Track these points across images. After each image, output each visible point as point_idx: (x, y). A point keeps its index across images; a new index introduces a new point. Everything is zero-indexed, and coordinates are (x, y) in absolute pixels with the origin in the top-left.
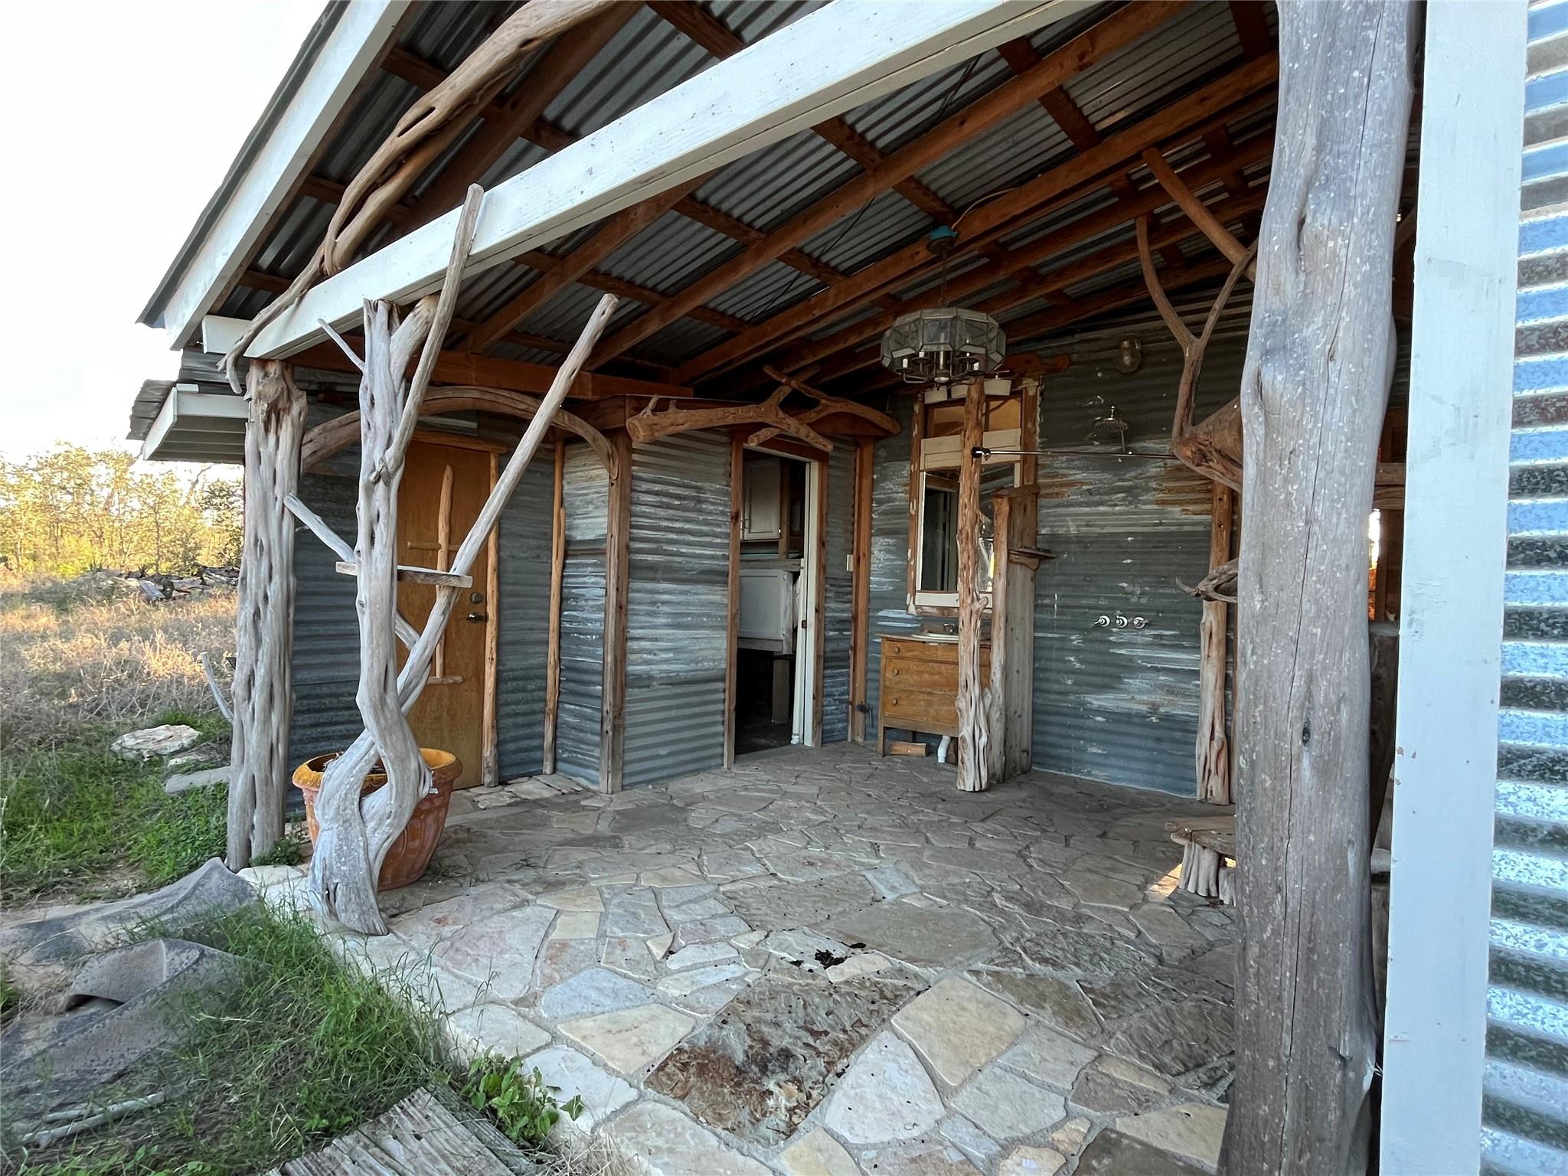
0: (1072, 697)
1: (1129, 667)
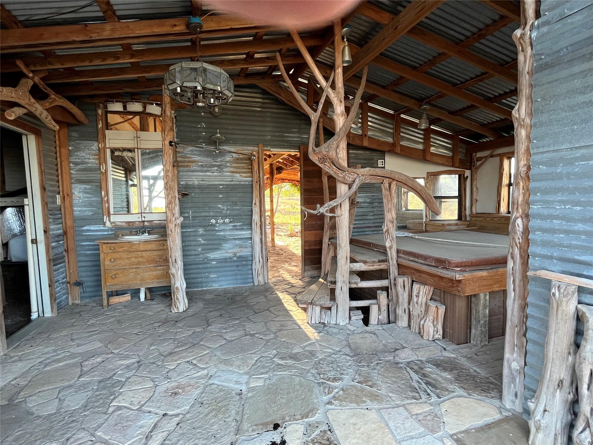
0: (201, 256)
1: (224, 239)
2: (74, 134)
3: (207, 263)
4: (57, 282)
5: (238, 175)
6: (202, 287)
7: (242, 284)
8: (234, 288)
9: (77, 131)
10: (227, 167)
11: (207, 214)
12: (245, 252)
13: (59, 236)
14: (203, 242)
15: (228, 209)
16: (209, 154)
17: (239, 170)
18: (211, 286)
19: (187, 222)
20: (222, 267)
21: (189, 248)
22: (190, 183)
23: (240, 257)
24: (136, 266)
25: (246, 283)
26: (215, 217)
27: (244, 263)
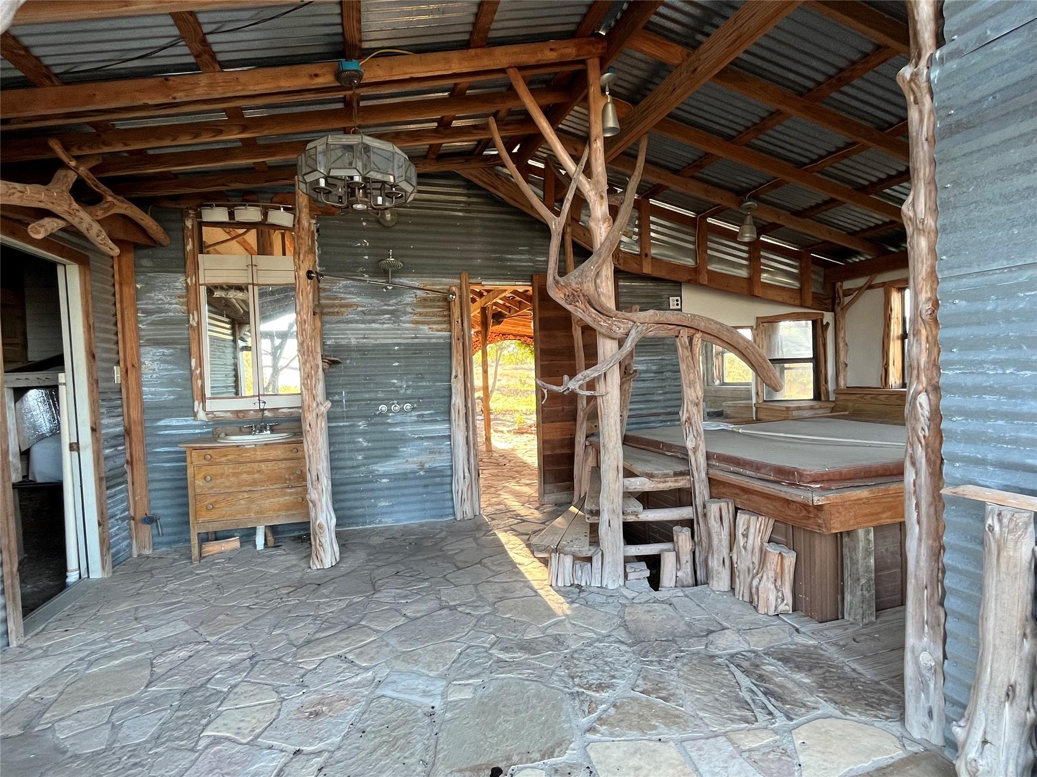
0: (363, 469)
1: (403, 439)
2: (146, 262)
3: (372, 482)
4: (112, 517)
5: (426, 327)
6: (364, 523)
7: (433, 517)
8: (422, 525)
9: (150, 257)
10: (405, 313)
11: (372, 395)
12: (440, 461)
13: (117, 436)
14: (365, 444)
15: (408, 387)
16: (375, 292)
17: (428, 319)
18: (380, 522)
19: (339, 410)
20: (400, 488)
21: (342, 455)
22: (343, 342)
23: (431, 470)
24: (249, 488)
25: (441, 516)
26: (387, 401)
27: (438, 480)
